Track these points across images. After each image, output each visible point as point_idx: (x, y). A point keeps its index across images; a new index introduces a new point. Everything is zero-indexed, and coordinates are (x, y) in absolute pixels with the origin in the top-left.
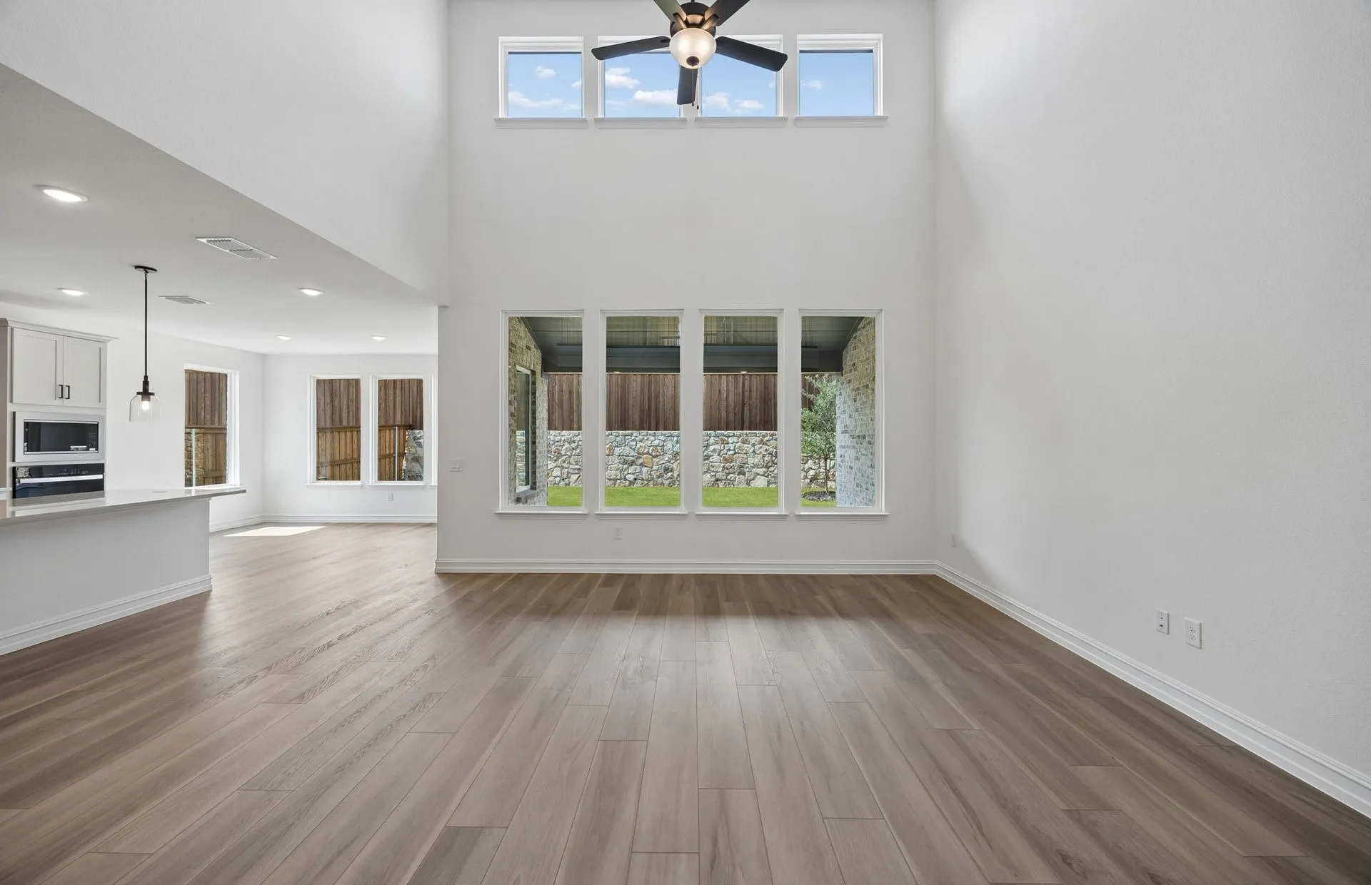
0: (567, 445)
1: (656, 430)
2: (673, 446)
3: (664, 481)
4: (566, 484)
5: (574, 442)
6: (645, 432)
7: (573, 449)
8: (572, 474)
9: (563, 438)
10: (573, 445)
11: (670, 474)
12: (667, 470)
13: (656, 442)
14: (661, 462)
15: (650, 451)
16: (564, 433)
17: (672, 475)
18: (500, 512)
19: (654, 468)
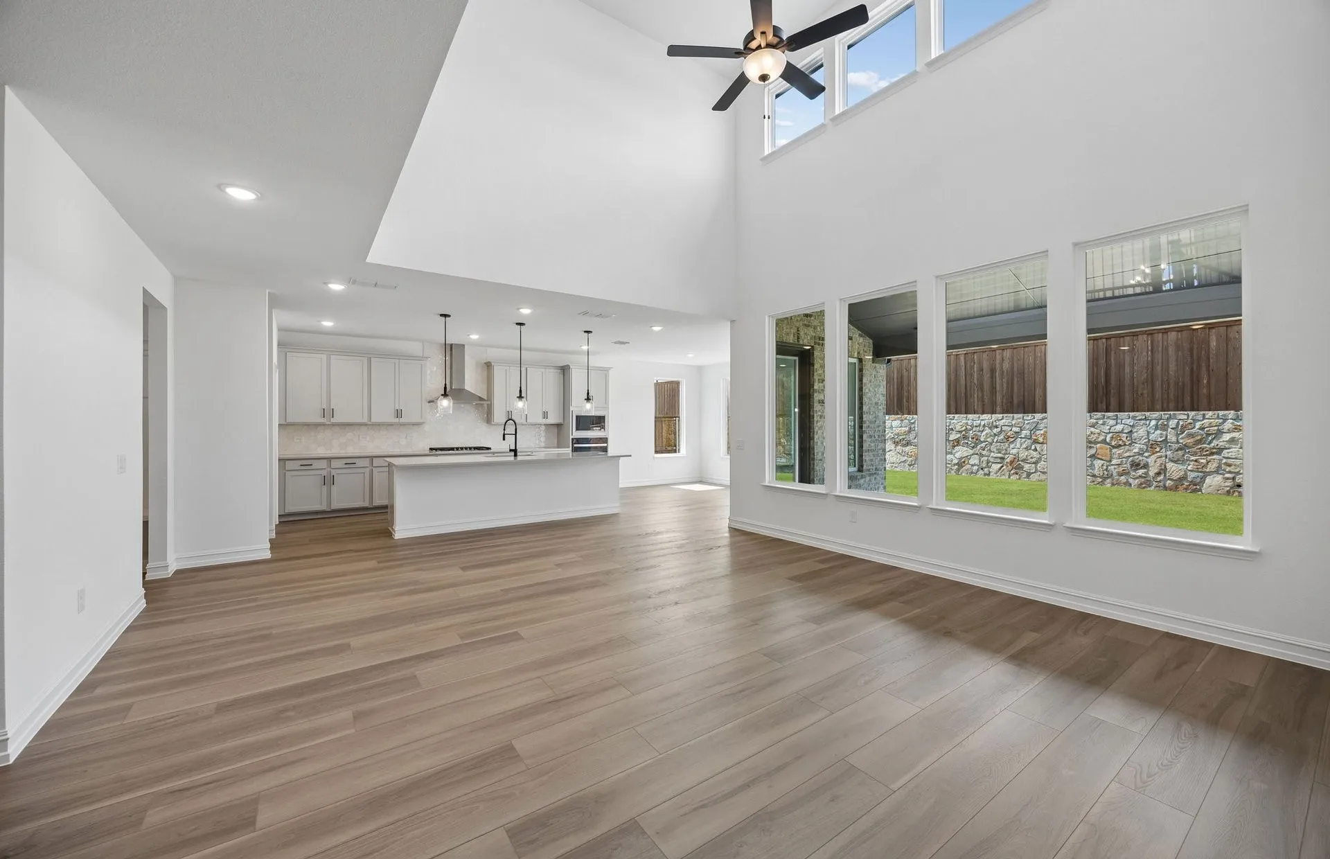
0: (987, 430)
1: (1120, 412)
2: (1148, 433)
3: (1131, 481)
4: (985, 474)
5: (997, 427)
6: (1099, 415)
7: (995, 435)
8: (993, 463)
9: (983, 423)
10: (995, 431)
11: (1141, 472)
12: (1136, 465)
13: (1119, 427)
14: (1128, 454)
15: (1108, 440)
16: (985, 417)
17: (1146, 474)
18: (767, 484)
19: (1114, 462)
